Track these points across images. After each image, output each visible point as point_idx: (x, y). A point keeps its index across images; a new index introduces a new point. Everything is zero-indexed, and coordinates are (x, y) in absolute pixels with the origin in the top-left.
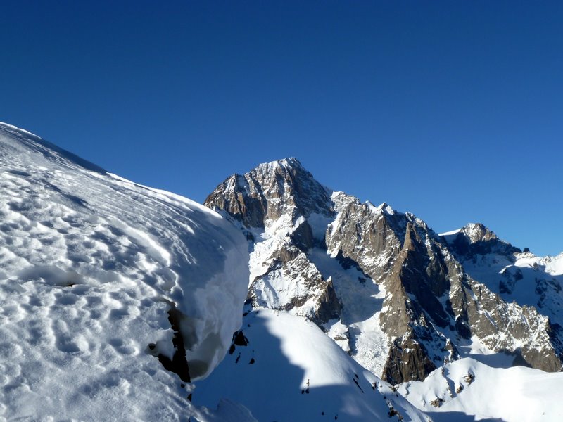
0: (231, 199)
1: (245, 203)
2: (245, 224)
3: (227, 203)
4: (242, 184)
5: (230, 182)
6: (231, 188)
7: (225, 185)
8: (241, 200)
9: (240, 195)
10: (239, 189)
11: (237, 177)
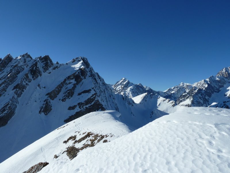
0: (224, 74)
1: (228, 74)
2: (228, 79)
3: (223, 75)
4: (227, 70)
5: (224, 69)
6: (224, 71)
7: (223, 70)
8: (227, 74)
9: (226, 72)
10: (226, 71)
11: (226, 68)
